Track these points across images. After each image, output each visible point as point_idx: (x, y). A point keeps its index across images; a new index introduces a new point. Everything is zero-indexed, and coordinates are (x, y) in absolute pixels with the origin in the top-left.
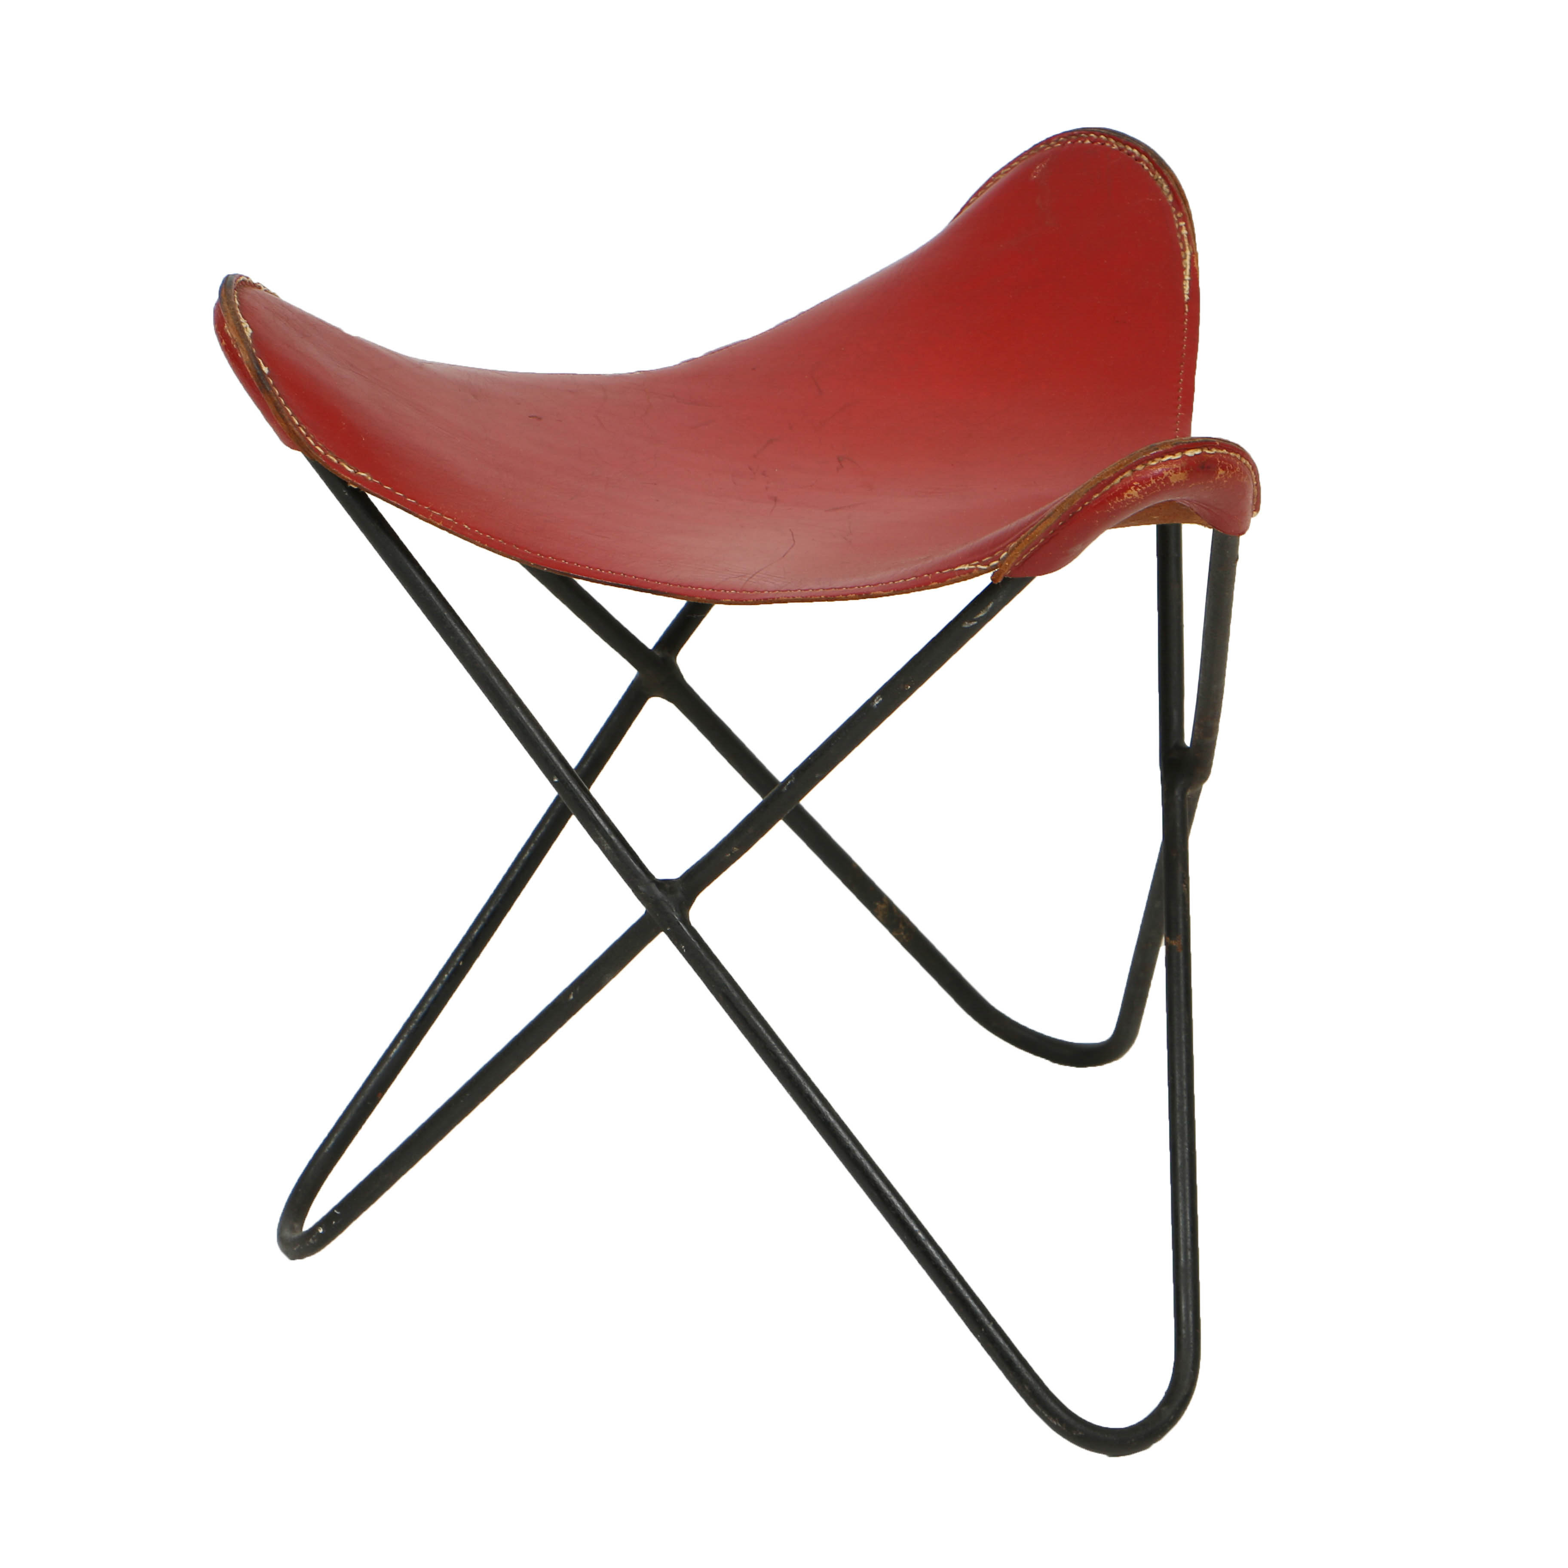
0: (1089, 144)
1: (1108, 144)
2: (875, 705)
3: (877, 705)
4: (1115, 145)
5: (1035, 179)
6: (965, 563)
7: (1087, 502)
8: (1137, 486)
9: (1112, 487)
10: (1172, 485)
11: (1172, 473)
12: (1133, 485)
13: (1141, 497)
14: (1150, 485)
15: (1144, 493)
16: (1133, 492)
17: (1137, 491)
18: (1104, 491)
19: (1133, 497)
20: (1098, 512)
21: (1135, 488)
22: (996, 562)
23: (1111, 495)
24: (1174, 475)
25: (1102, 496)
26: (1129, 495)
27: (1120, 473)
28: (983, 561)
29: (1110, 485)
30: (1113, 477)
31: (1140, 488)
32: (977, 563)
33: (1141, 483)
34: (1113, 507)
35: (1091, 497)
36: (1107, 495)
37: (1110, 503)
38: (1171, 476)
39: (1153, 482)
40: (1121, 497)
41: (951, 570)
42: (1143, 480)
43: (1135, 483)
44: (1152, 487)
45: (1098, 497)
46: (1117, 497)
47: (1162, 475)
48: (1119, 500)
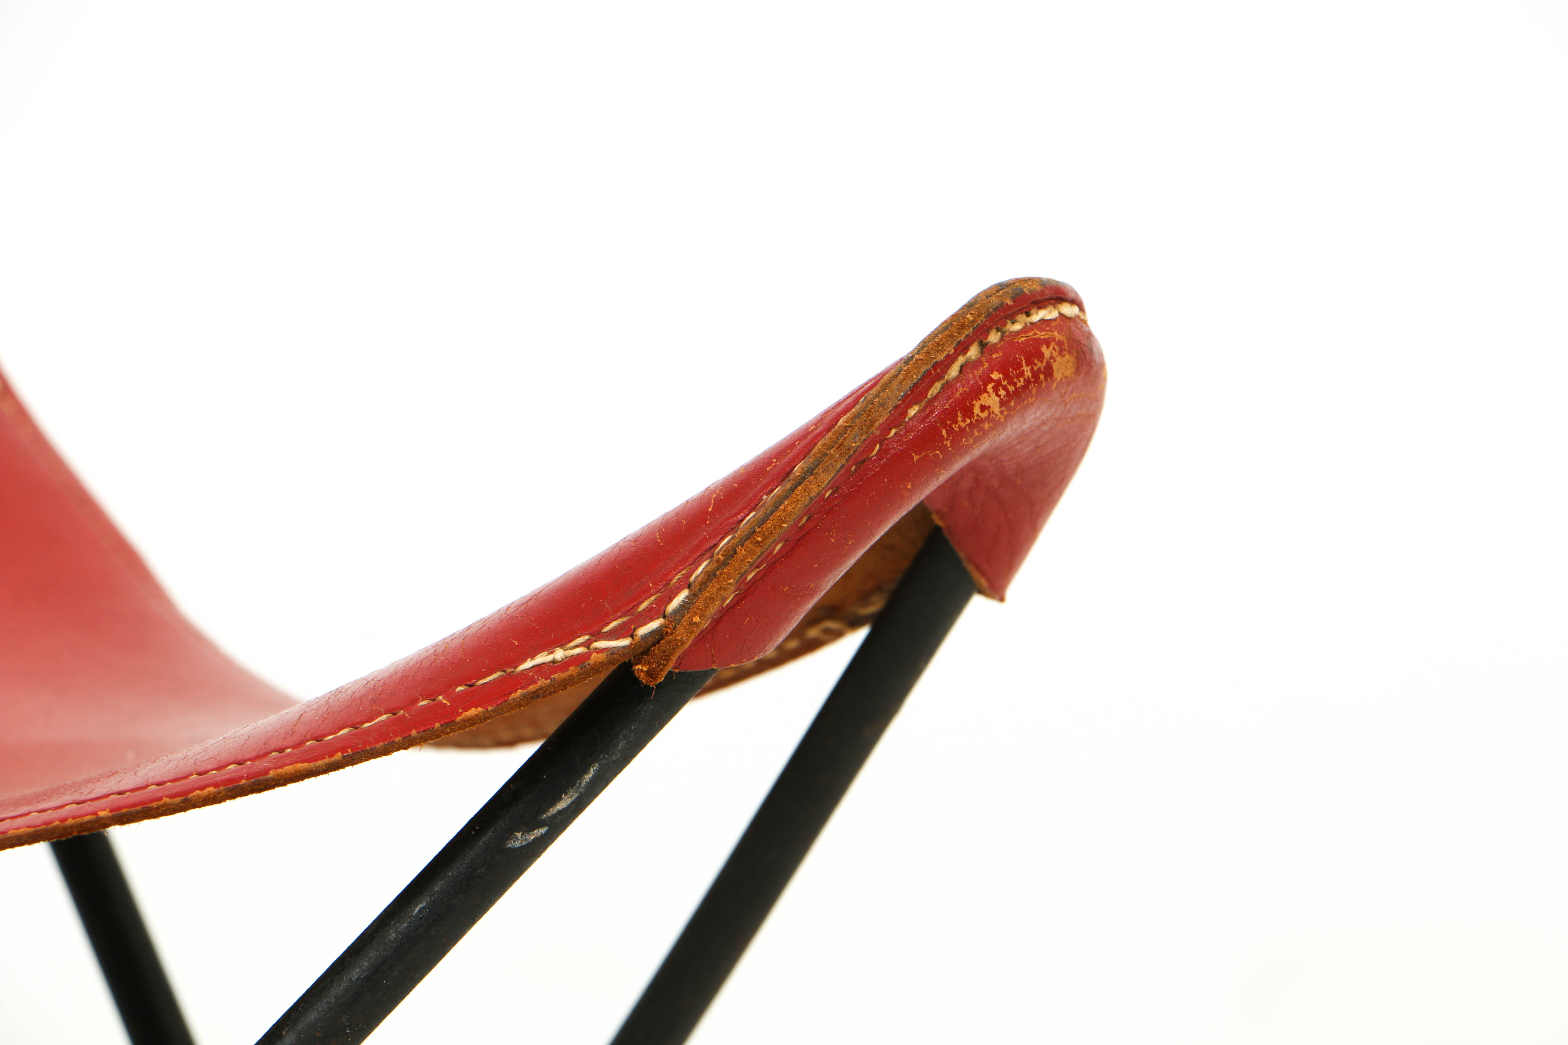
6: (549, 647)
7: (893, 431)
8: (998, 383)
9: (948, 386)
10: (1054, 386)
11: (1055, 354)
12: (992, 380)
13: (1002, 412)
14: (1022, 380)
15: (1009, 401)
16: (991, 400)
17: (998, 395)
18: (929, 396)
19: (989, 414)
20: (916, 458)
21: (996, 390)
22: (655, 625)
23: (947, 406)
24: (1059, 359)
25: (928, 411)
26: (983, 408)
27: (962, 348)
28: (606, 629)
29: (943, 382)
30: (950, 360)
31: (1005, 388)
32: (587, 637)
33: (1006, 376)
34: (948, 443)
35: (905, 414)
36: (939, 407)
37: (944, 432)
38: (1055, 361)
39: (1028, 374)
40: (968, 412)
41: (504, 673)
42: (1009, 367)
43: (996, 376)
44: (1025, 387)
45: (919, 412)
46: (960, 415)
47: (1041, 356)
48: (964, 421)
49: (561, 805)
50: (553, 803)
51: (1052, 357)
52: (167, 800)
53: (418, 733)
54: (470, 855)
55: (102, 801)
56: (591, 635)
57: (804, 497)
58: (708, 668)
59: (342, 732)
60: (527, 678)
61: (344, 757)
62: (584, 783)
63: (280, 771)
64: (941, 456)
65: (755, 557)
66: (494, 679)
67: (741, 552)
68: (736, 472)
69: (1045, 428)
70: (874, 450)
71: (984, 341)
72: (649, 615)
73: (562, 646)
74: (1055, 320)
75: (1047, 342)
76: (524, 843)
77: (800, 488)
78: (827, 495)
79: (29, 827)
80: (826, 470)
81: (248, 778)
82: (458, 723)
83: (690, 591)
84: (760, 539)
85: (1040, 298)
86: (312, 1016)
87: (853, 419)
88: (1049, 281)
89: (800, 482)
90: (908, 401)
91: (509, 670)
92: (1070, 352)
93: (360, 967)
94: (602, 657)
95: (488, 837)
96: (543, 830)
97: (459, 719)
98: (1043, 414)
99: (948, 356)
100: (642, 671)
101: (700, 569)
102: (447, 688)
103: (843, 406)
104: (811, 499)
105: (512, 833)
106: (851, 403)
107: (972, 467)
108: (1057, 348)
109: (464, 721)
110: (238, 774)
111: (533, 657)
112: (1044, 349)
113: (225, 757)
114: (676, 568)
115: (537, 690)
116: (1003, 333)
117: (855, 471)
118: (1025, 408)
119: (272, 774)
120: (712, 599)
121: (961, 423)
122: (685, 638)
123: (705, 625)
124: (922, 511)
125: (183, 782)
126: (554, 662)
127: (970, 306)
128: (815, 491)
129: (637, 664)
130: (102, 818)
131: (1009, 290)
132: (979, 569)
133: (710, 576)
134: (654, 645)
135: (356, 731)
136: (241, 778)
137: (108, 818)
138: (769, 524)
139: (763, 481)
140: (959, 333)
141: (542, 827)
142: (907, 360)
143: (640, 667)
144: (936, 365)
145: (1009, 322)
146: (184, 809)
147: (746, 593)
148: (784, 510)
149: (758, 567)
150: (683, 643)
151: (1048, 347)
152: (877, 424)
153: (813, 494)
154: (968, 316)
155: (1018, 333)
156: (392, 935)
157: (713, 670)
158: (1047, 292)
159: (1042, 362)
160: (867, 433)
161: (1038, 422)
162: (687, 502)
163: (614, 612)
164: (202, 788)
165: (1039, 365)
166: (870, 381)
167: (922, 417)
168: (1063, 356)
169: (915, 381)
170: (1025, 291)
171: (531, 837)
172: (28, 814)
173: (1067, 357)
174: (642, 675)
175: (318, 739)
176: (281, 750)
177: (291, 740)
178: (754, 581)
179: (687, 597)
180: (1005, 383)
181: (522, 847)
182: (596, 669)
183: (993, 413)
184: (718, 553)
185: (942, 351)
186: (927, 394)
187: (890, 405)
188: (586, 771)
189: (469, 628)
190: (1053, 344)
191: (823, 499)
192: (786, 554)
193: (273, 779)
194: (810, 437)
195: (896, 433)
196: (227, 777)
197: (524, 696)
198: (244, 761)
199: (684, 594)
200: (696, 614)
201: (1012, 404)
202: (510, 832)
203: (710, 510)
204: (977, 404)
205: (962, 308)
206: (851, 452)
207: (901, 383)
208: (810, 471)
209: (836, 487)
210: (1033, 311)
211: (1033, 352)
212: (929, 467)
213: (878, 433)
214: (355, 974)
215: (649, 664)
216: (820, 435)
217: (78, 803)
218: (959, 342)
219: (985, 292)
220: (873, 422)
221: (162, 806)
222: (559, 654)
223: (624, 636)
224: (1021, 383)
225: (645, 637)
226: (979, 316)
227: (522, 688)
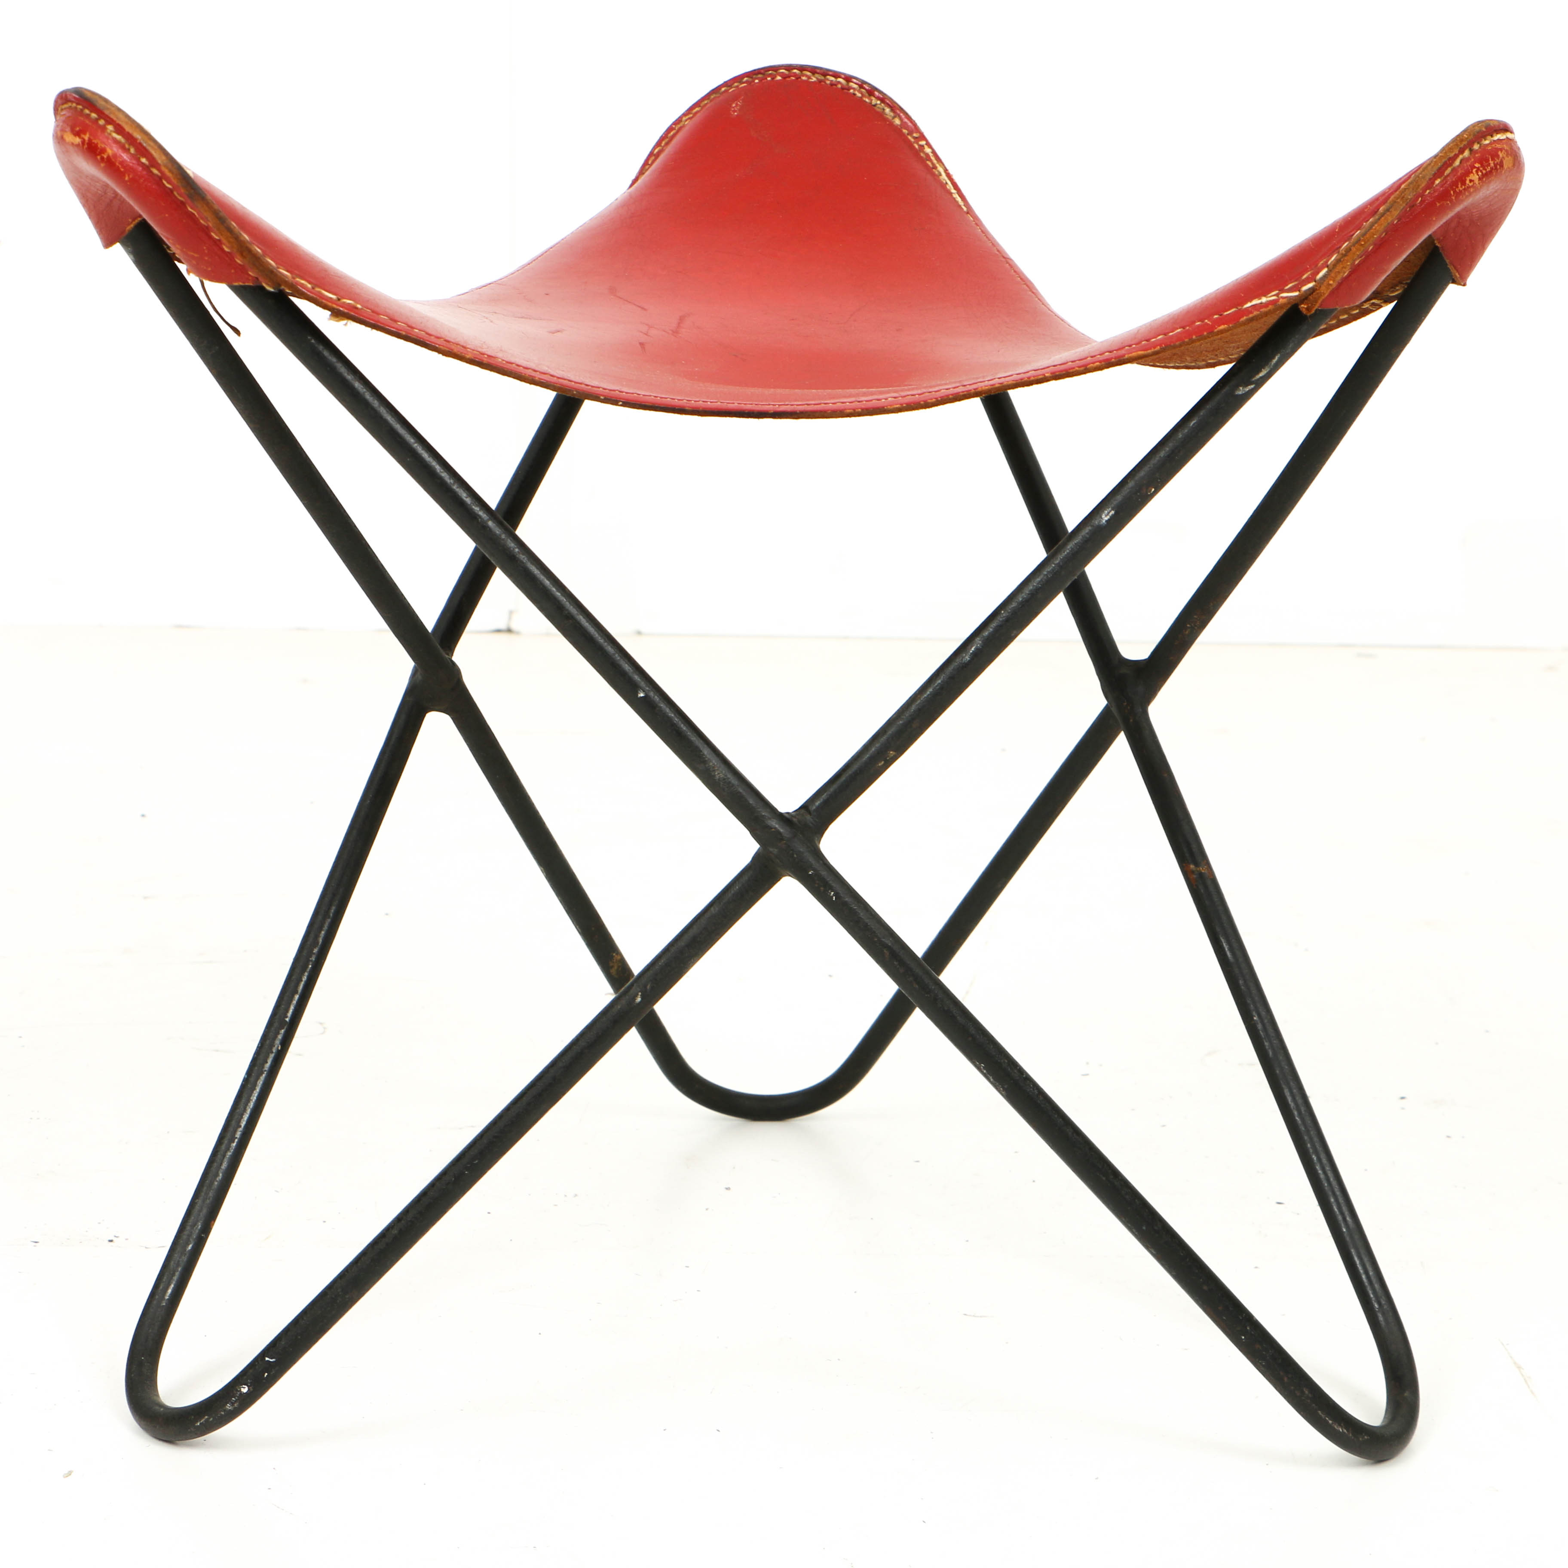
0: (780, 80)
1: (804, 78)
2: (1104, 521)
3: (1106, 521)
4: (813, 78)
5: (737, 115)
6: (1259, 296)
7: (1428, 191)
8: (1478, 169)
9: (1454, 170)
10: (1504, 172)
11: (1504, 156)
12: (1475, 167)
13: (1479, 183)
14: (1489, 168)
15: (1483, 178)
16: (1474, 177)
17: (1478, 175)
18: (1445, 174)
19: (1473, 184)
20: (1438, 204)
21: (1477, 172)
22: (1310, 285)
23: (1454, 180)
24: (1506, 158)
25: (1445, 181)
26: (1471, 181)
27: (1462, 151)
28: (1287, 288)
29: (1452, 167)
30: (1456, 156)
31: (1481, 171)
32: (1277, 292)
33: (1482, 165)
34: (1454, 198)
35: (1433, 183)
36: (1450, 180)
37: (1452, 192)
38: (1504, 159)
39: (1492, 165)
40: (1463, 183)
41: (1237, 309)
42: (1483, 161)
43: (1477, 165)
44: (1491, 172)
45: (1440, 182)
46: (1460, 184)
47: (1498, 156)
48: (1461, 187)
49: (1261, 374)
50: (1258, 373)
51: (1503, 157)
52: (1077, 368)
53: (1197, 337)
54: (1218, 398)
55: (1046, 370)
56: (1279, 290)
57: (1384, 223)
58: (1335, 308)
59: (1159, 337)
60: (1248, 311)
61: (1161, 349)
62: (1273, 364)
63: (1130, 355)
64: (1450, 204)
65: (1360, 252)
66: (1233, 312)
67: (1353, 249)
68: (1349, 213)
69: (1496, 195)
70: (1418, 200)
71: (1472, 148)
72: (1308, 280)
73: (1265, 296)
74: (1504, 139)
75: (1501, 150)
76: (1244, 392)
77: (1383, 218)
78: (1395, 222)
79: (1013, 381)
80: (1396, 210)
81: (1115, 358)
82: (1216, 332)
83: (1328, 269)
84: (1363, 243)
85: (1498, 129)
86: (1142, 473)
87: (1408, 185)
88: (1501, 121)
89: (1383, 215)
90: (1436, 175)
91: (1239, 308)
92: (1511, 156)
93: (1165, 450)
94: (1285, 301)
95: (1226, 389)
96: (1252, 386)
97: (1216, 330)
98: (1497, 186)
99: (1455, 155)
100: (1304, 307)
101: (1333, 258)
102: (1209, 317)
103: (1403, 180)
104: (1388, 224)
105: (1238, 388)
106: (1406, 179)
107: (1458, 216)
108: (1505, 153)
109: (1218, 331)
110: (1110, 357)
111: (1251, 301)
112: (1499, 153)
113: (1103, 350)
114: (1321, 259)
115: (1254, 317)
116: (1480, 145)
117: (1409, 211)
118: (1490, 182)
119: (1126, 356)
120: (1339, 272)
121: (1460, 188)
122: (1325, 291)
123: (1335, 285)
124: (1430, 239)
125: (1085, 360)
126: (1261, 303)
127: (1465, 131)
128: (1390, 219)
129: (1301, 304)
130: (1047, 377)
131: (1484, 124)
132: (1455, 268)
133: (1338, 261)
134: (1310, 295)
135: (1166, 337)
136: (1112, 358)
137: (1050, 377)
138: (1368, 236)
139: (1363, 216)
140: (1461, 143)
141: (1252, 384)
142: (1435, 156)
143: (1303, 306)
144: (1450, 159)
145: (1483, 140)
146: (1085, 373)
147: (1355, 270)
148: (1375, 229)
149: (1361, 257)
150: (1324, 294)
151: (1501, 152)
152: (1421, 187)
153: (1389, 221)
154: (1465, 135)
155: (1487, 145)
156: (1180, 436)
157: (1336, 309)
158: (1501, 126)
159: (1498, 159)
160: (1416, 191)
161: (1494, 190)
162: (1325, 228)
163: (1291, 280)
164: (1093, 363)
165: (1497, 161)
166: (1415, 168)
167: (1442, 184)
168: (1508, 157)
169: (1439, 166)
170: (1491, 124)
171: (1247, 389)
172: (1012, 375)
173: (1510, 157)
174: (1304, 310)
175: (1148, 340)
176: (1130, 346)
177: (1136, 341)
178: (1359, 265)
179: (1327, 272)
180: (1481, 169)
181: (1243, 394)
182: (1282, 307)
183: (1475, 183)
184: (1342, 250)
185: (1452, 152)
186: (1444, 173)
187: (1427, 178)
188: (1274, 358)
189: (1218, 289)
190: (1504, 151)
191: (1393, 224)
192: (1374, 251)
193: (1127, 359)
194: (1386, 195)
195: (1429, 193)
196: (1105, 358)
197: (1247, 320)
198: (1113, 351)
199: (1325, 270)
200: (1331, 280)
201: (1484, 179)
202: (1237, 387)
203: (1337, 230)
204: (1468, 179)
205: (1461, 132)
206: (1408, 201)
207: (1432, 167)
208: (1388, 210)
209: (1399, 218)
210: (1495, 135)
211: (1494, 154)
212: (1444, 209)
213: (1421, 191)
214: (1162, 454)
215: (1307, 304)
216: (1392, 194)
217: (1035, 370)
218: (1461, 148)
219: (1472, 125)
220: (1419, 186)
221: (1075, 371)
222: (1264, 300)
223: (1295, 291)
224: (1489, 169)
225: (1306, 291)
226: (1470, 135)
227: (1246, 316)
